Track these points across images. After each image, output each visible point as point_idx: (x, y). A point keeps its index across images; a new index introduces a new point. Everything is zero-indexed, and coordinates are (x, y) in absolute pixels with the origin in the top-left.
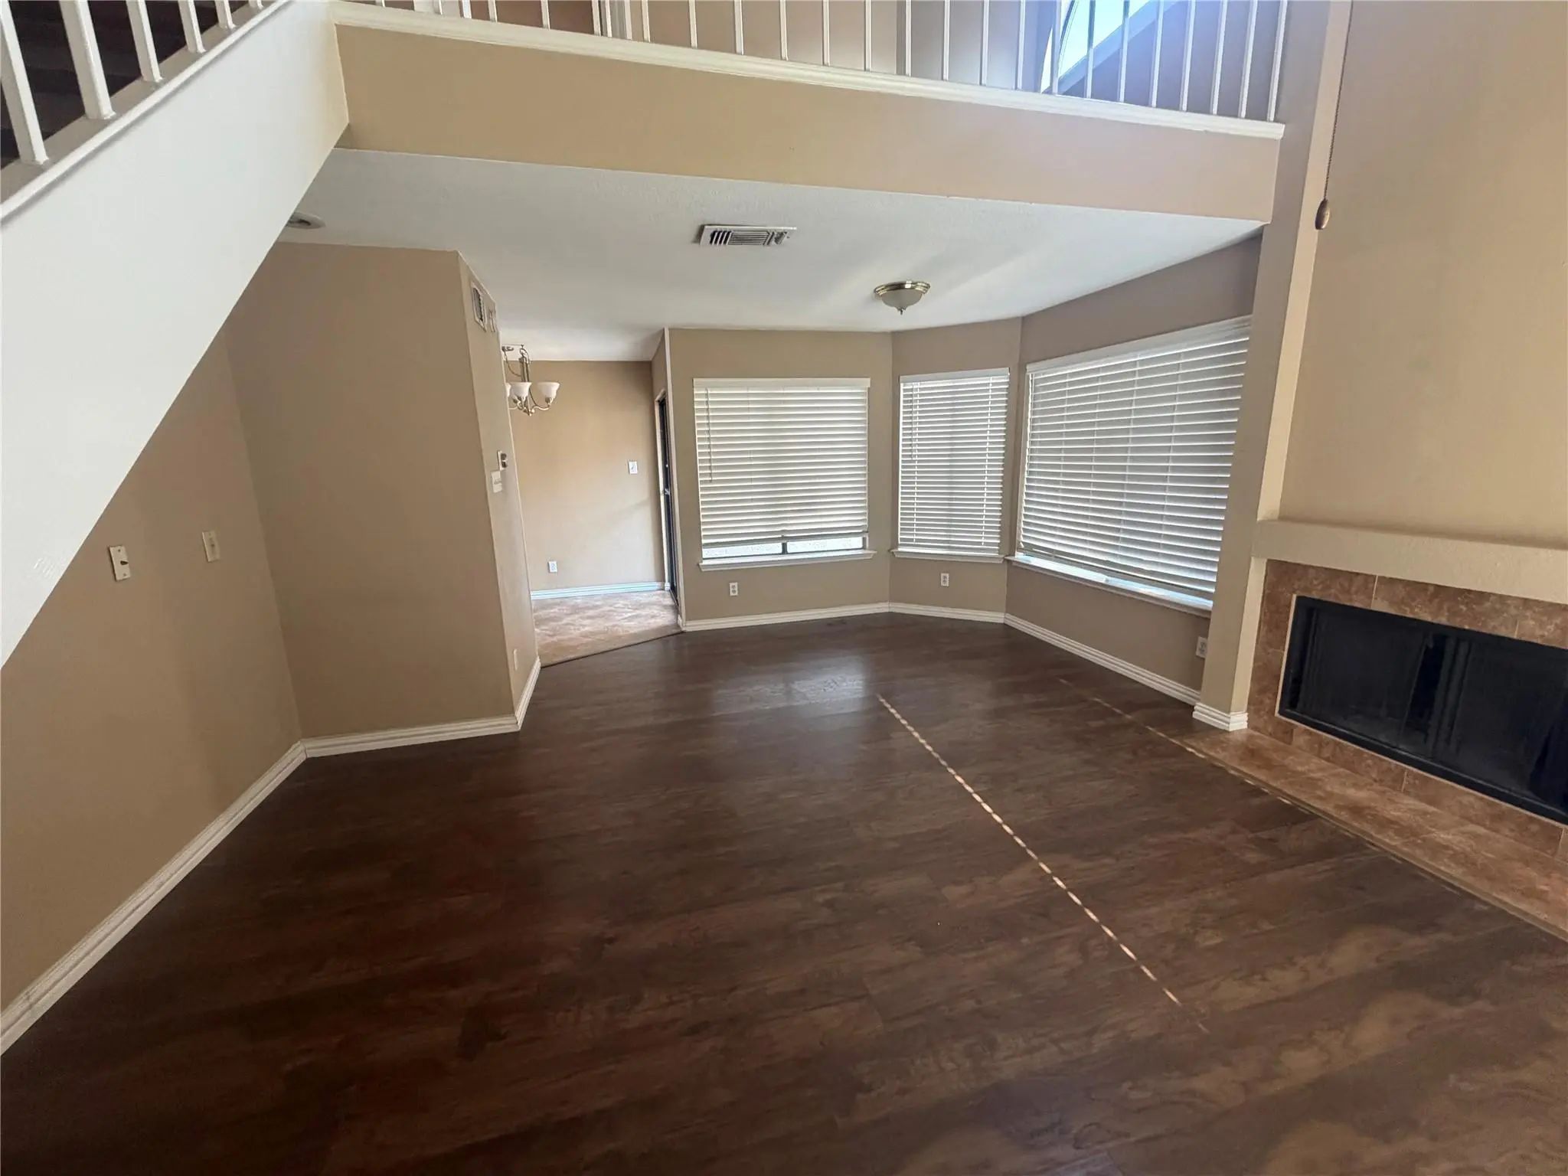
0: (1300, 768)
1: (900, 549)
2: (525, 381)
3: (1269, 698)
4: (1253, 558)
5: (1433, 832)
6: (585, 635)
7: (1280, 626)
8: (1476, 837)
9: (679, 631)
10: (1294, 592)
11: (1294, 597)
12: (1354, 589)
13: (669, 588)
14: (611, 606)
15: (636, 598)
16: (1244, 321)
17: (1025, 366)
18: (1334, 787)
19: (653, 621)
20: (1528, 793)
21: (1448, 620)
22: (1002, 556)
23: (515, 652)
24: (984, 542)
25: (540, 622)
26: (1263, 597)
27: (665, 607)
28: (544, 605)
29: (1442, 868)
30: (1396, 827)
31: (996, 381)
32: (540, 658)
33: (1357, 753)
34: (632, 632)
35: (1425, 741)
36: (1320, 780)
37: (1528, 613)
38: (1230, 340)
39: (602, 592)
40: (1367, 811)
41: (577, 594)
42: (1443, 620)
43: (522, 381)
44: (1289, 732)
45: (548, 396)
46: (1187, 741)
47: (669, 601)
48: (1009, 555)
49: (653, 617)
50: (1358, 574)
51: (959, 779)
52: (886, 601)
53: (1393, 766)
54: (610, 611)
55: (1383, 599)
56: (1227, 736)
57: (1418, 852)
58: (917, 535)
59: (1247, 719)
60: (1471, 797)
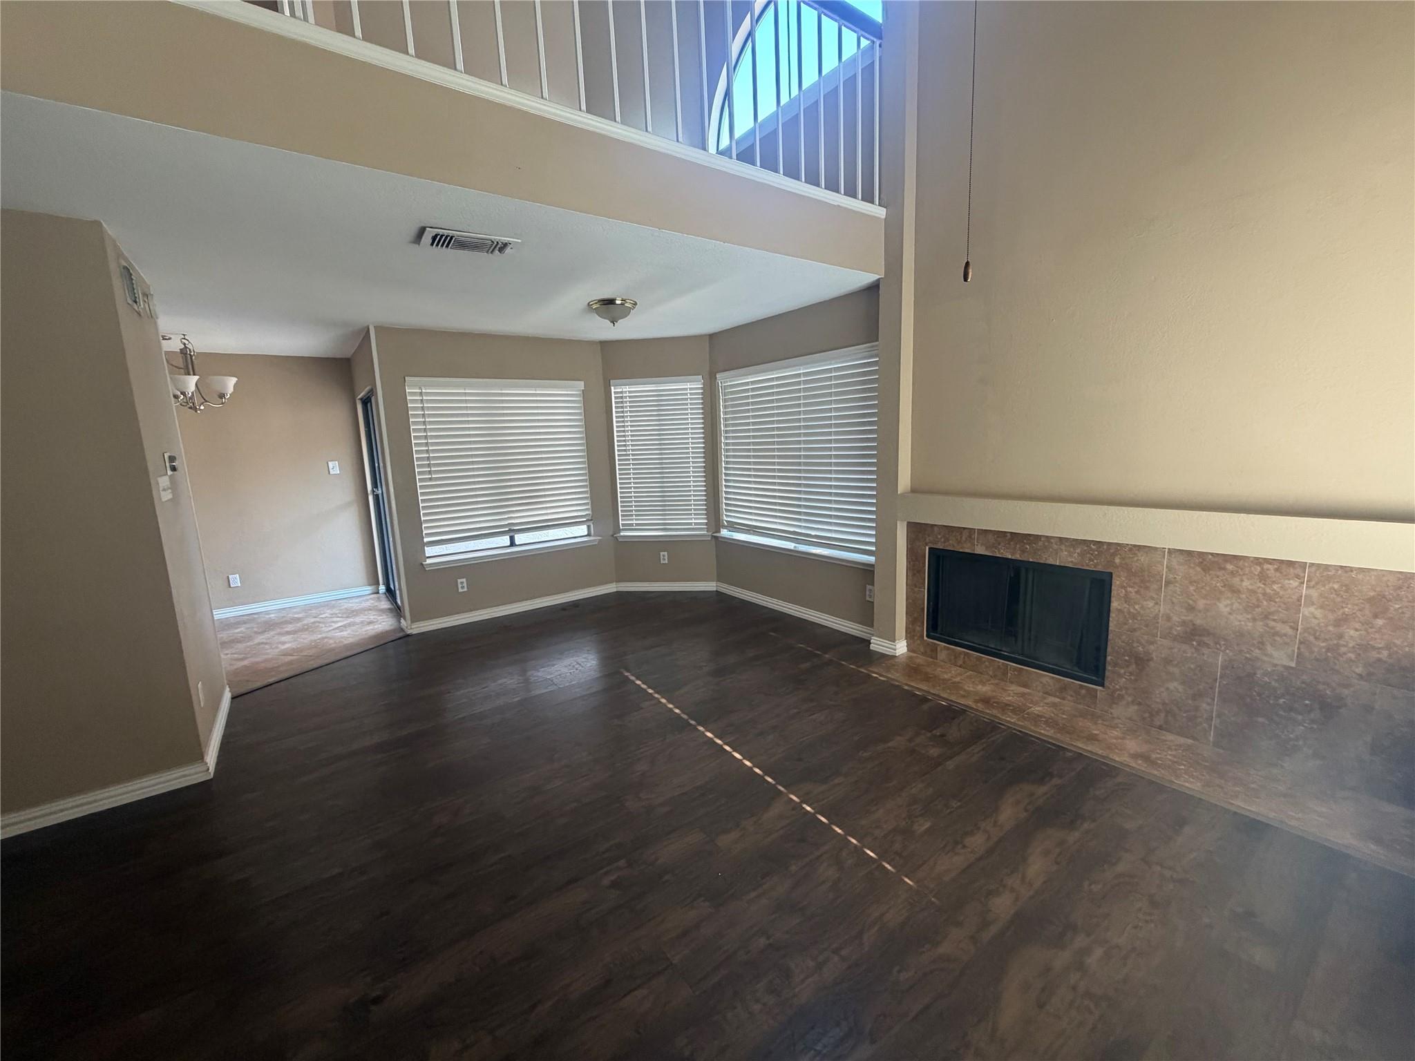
0: (946, 676)
1: (622, 534)
2: (189, 374)
3: (919, 626)
4: (898, 522)
5: (1031, 707)
6: (285, 654)
7: (921, 571)
8: (1054, 705)
9: (401, 634)
10: (927, 544)
11: (927, 548)
12: (964, 538)
13: (384, 591)
14: (315, 617)
15: (346, 605)
16: (873, 347)
17: (716, 375)
18: (969, 687)
19: (371, 627)
20: (1076, 669)
21: (1020, 556)
22: (710, 533)
23: (200, 685)
24: (693, 522)
25: (224, 644)
26: (907, 551)
27: (383, 611)
28: (228, 625)
29: (1042, 732)
30: (1011, 708)
31: (692, 387)
32: (229, 687)
33: (979, 659)
34: (346, 642)
35: (1016, 641)
36: (959, 683)
37: (1063, 547)
38: (863, 360)
39: (302, 603)
40: (993, 700)
41: (268, 607)
42: (1017, 556)
43: (186, 374)
44: (934, 649)
45: (222, 392)
46: (871, 669)
47: (385, 604)
48: (716, 532)
49: (370, 623)
50: (964, 528)
51: (709, 734)
52: (611, 582)
53: (1000, 664)
54: (314, 622)
55: (982, 545)
56: (897, 661)
57: (1027, 724)
58: (636, 520)
59: (906, 644)
60: (1047, 678)
